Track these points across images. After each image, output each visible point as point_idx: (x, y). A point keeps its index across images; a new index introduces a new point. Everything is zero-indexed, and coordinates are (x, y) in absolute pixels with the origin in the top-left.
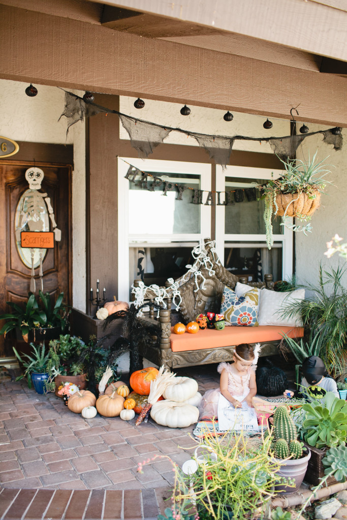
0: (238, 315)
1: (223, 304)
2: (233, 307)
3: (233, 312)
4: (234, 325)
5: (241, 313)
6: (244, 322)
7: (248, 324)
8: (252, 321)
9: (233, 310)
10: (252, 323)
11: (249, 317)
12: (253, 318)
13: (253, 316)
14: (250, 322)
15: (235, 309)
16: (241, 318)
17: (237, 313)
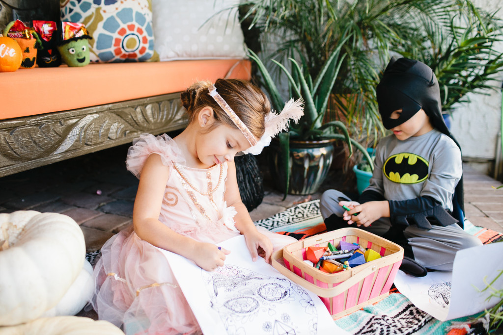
0: (113, 32)
1: (69, 6)
2: (98, 10)
3: (100, 25)
4: (105, 60)
5: (123, 26)
6: (130, 50)
7: (139, 56)
8: (147, 46)
9: (99, 18)
10: (148, 51)
11: (141, 37)
12: (149, 38)
13: (150, 35)
14: (143, 50)
15: (106, 16)
16: (122, 38)
17: (110, 25)
